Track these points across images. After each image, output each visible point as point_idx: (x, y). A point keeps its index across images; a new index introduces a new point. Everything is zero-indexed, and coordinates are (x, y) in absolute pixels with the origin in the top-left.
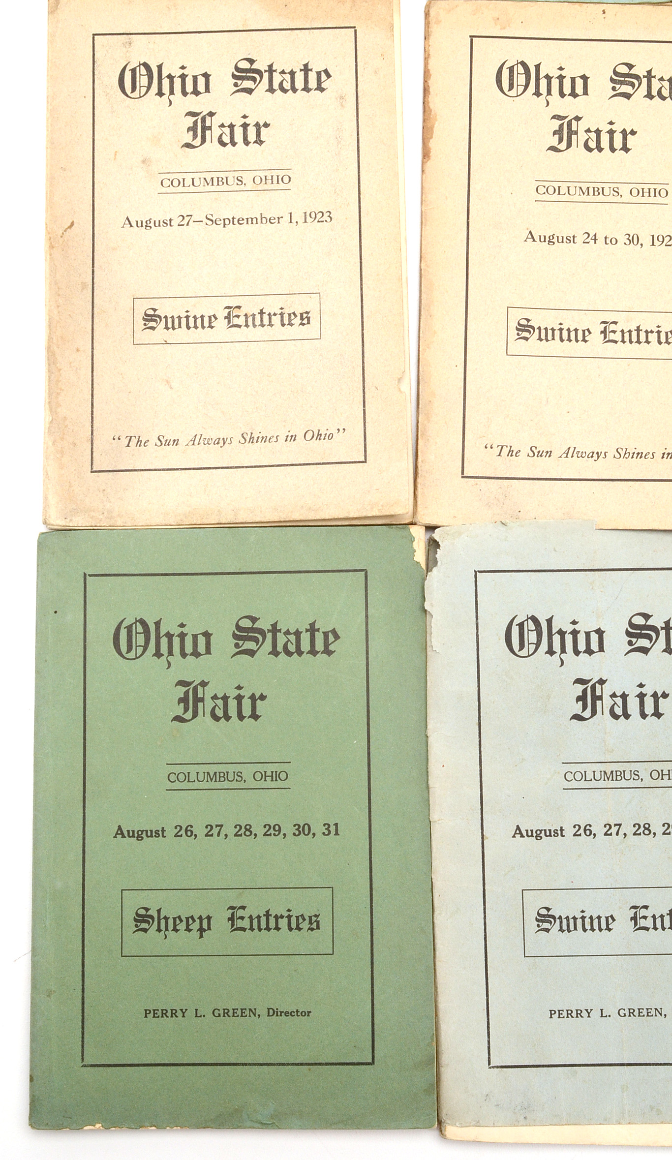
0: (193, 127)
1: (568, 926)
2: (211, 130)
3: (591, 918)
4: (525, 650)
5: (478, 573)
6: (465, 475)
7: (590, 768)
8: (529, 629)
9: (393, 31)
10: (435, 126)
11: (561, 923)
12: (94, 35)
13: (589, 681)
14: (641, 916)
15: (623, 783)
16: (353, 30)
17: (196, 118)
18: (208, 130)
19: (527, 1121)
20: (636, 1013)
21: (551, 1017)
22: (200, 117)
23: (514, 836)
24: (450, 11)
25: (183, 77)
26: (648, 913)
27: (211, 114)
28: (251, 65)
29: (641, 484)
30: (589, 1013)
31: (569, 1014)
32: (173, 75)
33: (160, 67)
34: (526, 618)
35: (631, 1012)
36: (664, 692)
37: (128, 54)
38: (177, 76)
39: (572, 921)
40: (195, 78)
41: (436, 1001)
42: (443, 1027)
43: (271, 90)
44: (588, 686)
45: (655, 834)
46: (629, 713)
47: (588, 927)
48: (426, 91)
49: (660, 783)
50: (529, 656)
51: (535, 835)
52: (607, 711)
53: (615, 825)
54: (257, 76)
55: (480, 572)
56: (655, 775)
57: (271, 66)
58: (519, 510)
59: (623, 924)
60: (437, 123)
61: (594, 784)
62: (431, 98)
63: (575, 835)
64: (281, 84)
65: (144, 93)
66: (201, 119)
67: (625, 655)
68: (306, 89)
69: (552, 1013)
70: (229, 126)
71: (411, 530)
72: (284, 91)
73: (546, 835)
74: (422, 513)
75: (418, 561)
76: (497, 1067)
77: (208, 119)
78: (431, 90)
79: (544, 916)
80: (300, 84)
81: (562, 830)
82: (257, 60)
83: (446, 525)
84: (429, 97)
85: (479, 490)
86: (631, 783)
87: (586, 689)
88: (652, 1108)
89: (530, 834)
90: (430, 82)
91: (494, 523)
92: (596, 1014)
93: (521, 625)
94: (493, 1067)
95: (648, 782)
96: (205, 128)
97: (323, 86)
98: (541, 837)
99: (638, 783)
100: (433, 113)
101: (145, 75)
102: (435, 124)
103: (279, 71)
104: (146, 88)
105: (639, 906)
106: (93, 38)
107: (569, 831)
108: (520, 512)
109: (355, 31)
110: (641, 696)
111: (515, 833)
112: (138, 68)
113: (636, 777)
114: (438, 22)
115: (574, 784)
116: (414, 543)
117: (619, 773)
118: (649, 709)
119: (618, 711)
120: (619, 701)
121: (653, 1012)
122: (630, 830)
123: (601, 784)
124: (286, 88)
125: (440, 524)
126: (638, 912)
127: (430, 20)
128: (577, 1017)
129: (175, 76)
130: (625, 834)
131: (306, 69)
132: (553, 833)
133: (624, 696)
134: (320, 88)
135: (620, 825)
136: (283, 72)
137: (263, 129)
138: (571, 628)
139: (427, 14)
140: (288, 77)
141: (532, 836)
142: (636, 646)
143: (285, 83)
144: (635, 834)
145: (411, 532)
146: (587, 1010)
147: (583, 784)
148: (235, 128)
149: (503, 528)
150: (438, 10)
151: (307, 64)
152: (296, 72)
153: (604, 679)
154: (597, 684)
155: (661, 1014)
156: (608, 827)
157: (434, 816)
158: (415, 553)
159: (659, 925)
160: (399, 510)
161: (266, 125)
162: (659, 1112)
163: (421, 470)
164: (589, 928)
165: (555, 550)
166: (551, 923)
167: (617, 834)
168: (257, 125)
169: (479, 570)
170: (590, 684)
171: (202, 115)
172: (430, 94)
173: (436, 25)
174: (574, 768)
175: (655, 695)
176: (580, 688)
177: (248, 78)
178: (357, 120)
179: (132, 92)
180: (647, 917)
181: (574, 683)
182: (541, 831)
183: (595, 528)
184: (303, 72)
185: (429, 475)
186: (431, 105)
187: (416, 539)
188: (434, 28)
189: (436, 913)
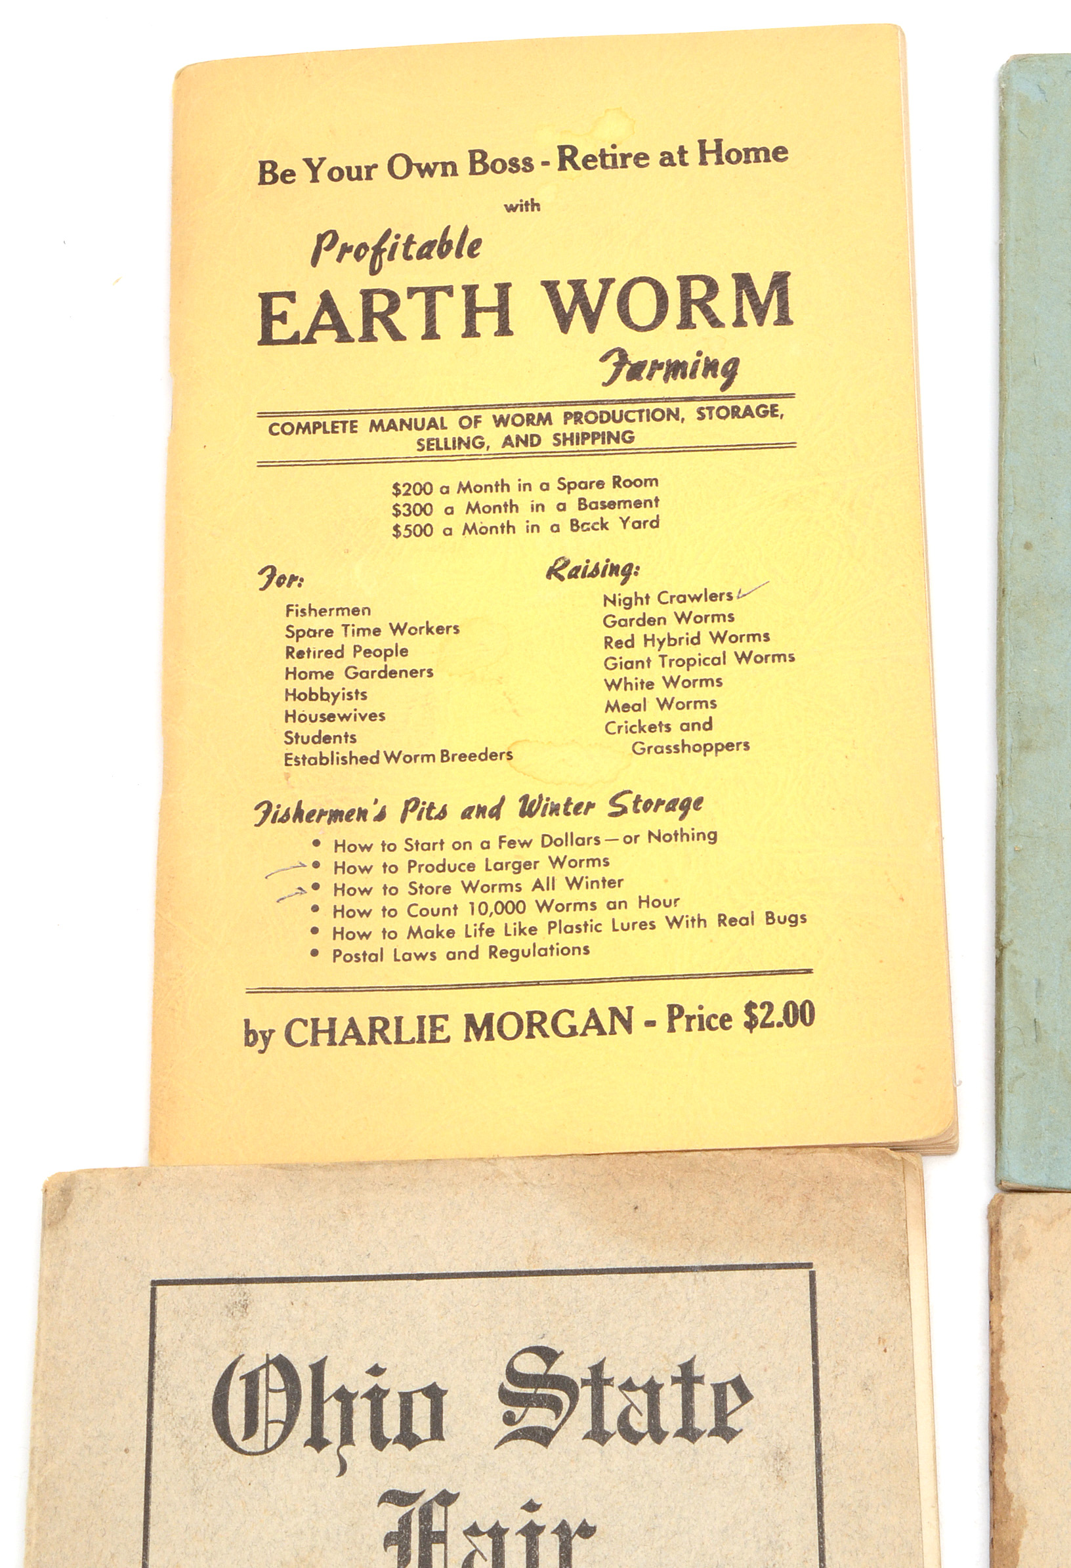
0: (400, 1532)
2: (444, 1541)
9: (908, 1276)
10: (1024, 1540)
12: (155, 1283)
16: (805, 1272)
17: (409, 1508)
18: (438, 1542)
22: (417, 1506)
24: (1051, 1223)
25: (376, 1396)
27: (446, 1499)
28: (549, 1366)
32: (351, 1390)
33: (318, 1369)
37: (238, 1336)
38: (360, 1394)
40: (406, 1399)
43: (598, 1434)
48: (996, 1441)
54: (563, 1396)
57: (597, 1369)
60: (1026, 1532)
62: (1008, 1463)
64: (624, 1418)
65: (276, 1440)
66: (421, 1511)
68: (688, 1432)
70: (490, 1533)
72: (632, 1437)
77: (438, 1512)
78: (1009, 1439)
80: (671, 1418)
82: (562, 1353)
84: (1003, 1459)
90: (1006, 1418)
96: (430, 1537)
97: (732, 1422)
100: (1015, 1505)
101: (280, 1391)
102: (1020, 1536)
103: (618, 1382)
104: (282, 1426)
106: (153, 1292)
109: (812, 1276)
112: (263, 1373)
114: (1023, 1253)
124: (636, 1428)
127: (1002, 1249)
129: (357, 1393)
131: (688, 1378)
134: (724, 1431)
136: (629, 1386)
137: (577, 1541)
139: (994, 1232)
140: (640, 1399)
143: (633, 1413)
148: (507, 1538)
150: (1021, 1222)
151: (691, 1362)
152: (661, 1386)
161: (586, 1531)
168: (563, 1530)
171: (421, 1501)
172: (1005, 1450)
173: (1017, 1262)
177: (542, 1401)
178: (820, 1518)
179: (246, 1438)
184: (679, 1386)
186: (1011, 1483)
188: (1012, 1269)
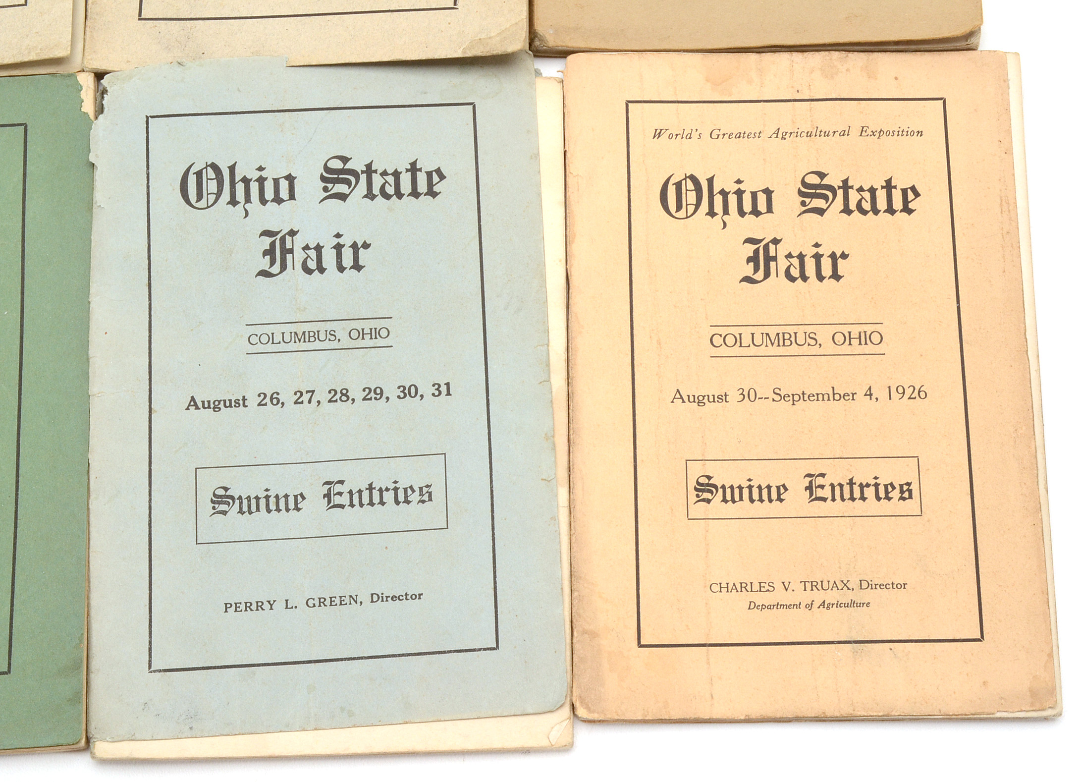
1: (249, 507)
3: (277, 497)
4: (204, 200)
5: (150, 118)
6: (143, 17)
7: (277, 330)
8: (208, 177)
11: (241, 503)
13: (278, 233)
14: (335, 493)
15: (317, 345)
19: (194, 733)
20: (328, 602)
21: (226, 611)
23: (188, 409)
26: (344, 488)
29: (340, 17)
30: (271, 605)
31: (248, 606)
34: (205, 166)
35: (322, 602)
36: (365, 242)
39: (253, 502)
41: (88, 598)
42: (95, 626)
44: (277, 238)
45: (353, 400)
46: (324, 266)
47: (273, 507)
49: (360, 343)
50: (208, 207)
51: (212, 406)
52: (298, 266)
53: (308, 392)
55: (152, 117)
56: (354, 334)
58: (203, 52)
59: (315, 503)
61: (283, 347)
63: (259, 405)
67: (320, 203)
69: (227, 606)
71: (78, 78)
73: (225, 406)
74: (89, 58)
75: (86, 112)
76: (160, 671)
79: (221, 497)
81: (244, 399)
83: (117, 70)
85: (158, 32)
86: (327, 345)
87: (274, 242)
88: (342, 709)
89: (206, 405)
91: (169, 64)
92: (279, 606)
93: (199, 174)
94: (155, 671)
95: (346, 342)
98: (220, 409)
99: (335, 345)
105: (334, 482)
107: (252, 401)
108: (203, 53)
110: (338, 248)
111: (189, 405)
113: (333, 338)
115: (260, 348)
116: (81, 92)
117: (312, 334)
118: (347, 261)
119: (312, 265)
120: (313, 254)
121: (347, 600)
122: (324, 397)
123: (292, 346)
125: (110, 69)
126: (332, 488)
128: (257, 610)
130: (319, 402)
132: (233, 404)
133: (319, 249)
135: (313, 392)
138: (256, 175)
141: (209, 407)
142: (332, 192)
144: (330, 401)
145: (78, 79)
146: (269, 602)
147: (270, 347)
149: (180, 69)
153: (296, 230)
154: (287, 236)
155: (356, 602)
156: (299, 394)
157: (94, 389)
158: (82, 104)
159: (356, 500)
160: (59, 53)
162: (351, 714)
163: (91, 13)
164: (275, 508)
165: (239, 91)
166: (229, 504)
167: (310, 402)
169: (152, 115)
170: (279, 236)
174: (259, 330)
175: (354, 246)
176: (268, 240)
180: (342, 493)
181: (261, 235)
182: (219, 402)
183: (285, 65)
185: (100, 17)
187: (83, 88)
189: (92, 497)
